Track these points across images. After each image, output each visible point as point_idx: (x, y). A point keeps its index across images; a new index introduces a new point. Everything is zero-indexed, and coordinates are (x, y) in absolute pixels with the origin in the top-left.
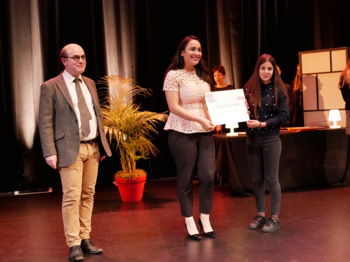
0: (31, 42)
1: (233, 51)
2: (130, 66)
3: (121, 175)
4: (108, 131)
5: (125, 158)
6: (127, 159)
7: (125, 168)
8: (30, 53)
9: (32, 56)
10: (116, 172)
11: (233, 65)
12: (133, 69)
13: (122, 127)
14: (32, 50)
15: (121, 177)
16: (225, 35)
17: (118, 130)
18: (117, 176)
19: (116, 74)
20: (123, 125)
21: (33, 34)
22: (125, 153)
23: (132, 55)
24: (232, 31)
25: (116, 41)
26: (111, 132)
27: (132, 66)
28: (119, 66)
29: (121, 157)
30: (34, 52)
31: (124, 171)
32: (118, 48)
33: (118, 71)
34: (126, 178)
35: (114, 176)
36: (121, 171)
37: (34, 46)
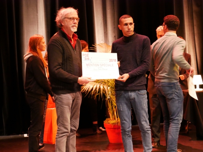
0: (37, 18)
1: (195, 23)
2: (113, 36)
3: (109, 122)
4: (100, 87)
5: (112, 108)
6: (113, 109)
7: (112, 116)
8: (37, 26)
9: (38, 29)
10: (105, 119)
11: (195, 35)
12: (115, 38)
13: (109, 84)
14: (38, 25)
15: (109, 123)
16: (188, 11)
17: (107, 86)
18: (105, 122)
19: (103, 42)
20: (110, 82)
21: (39, 12)
22: (112, 104)
23: (115, 28)
24: (195, 8)
25: (102, 16)
26: (102, 87)
27: (115, 36)
28: (105, 36)
29: (109, 108)
30: (39, 26)
31: (111, 118)
32: (104, 22)
33: (104, 40)
34: (113, 124)
35: (103, 122)
36: (109, 119)
37: (39, 21)
